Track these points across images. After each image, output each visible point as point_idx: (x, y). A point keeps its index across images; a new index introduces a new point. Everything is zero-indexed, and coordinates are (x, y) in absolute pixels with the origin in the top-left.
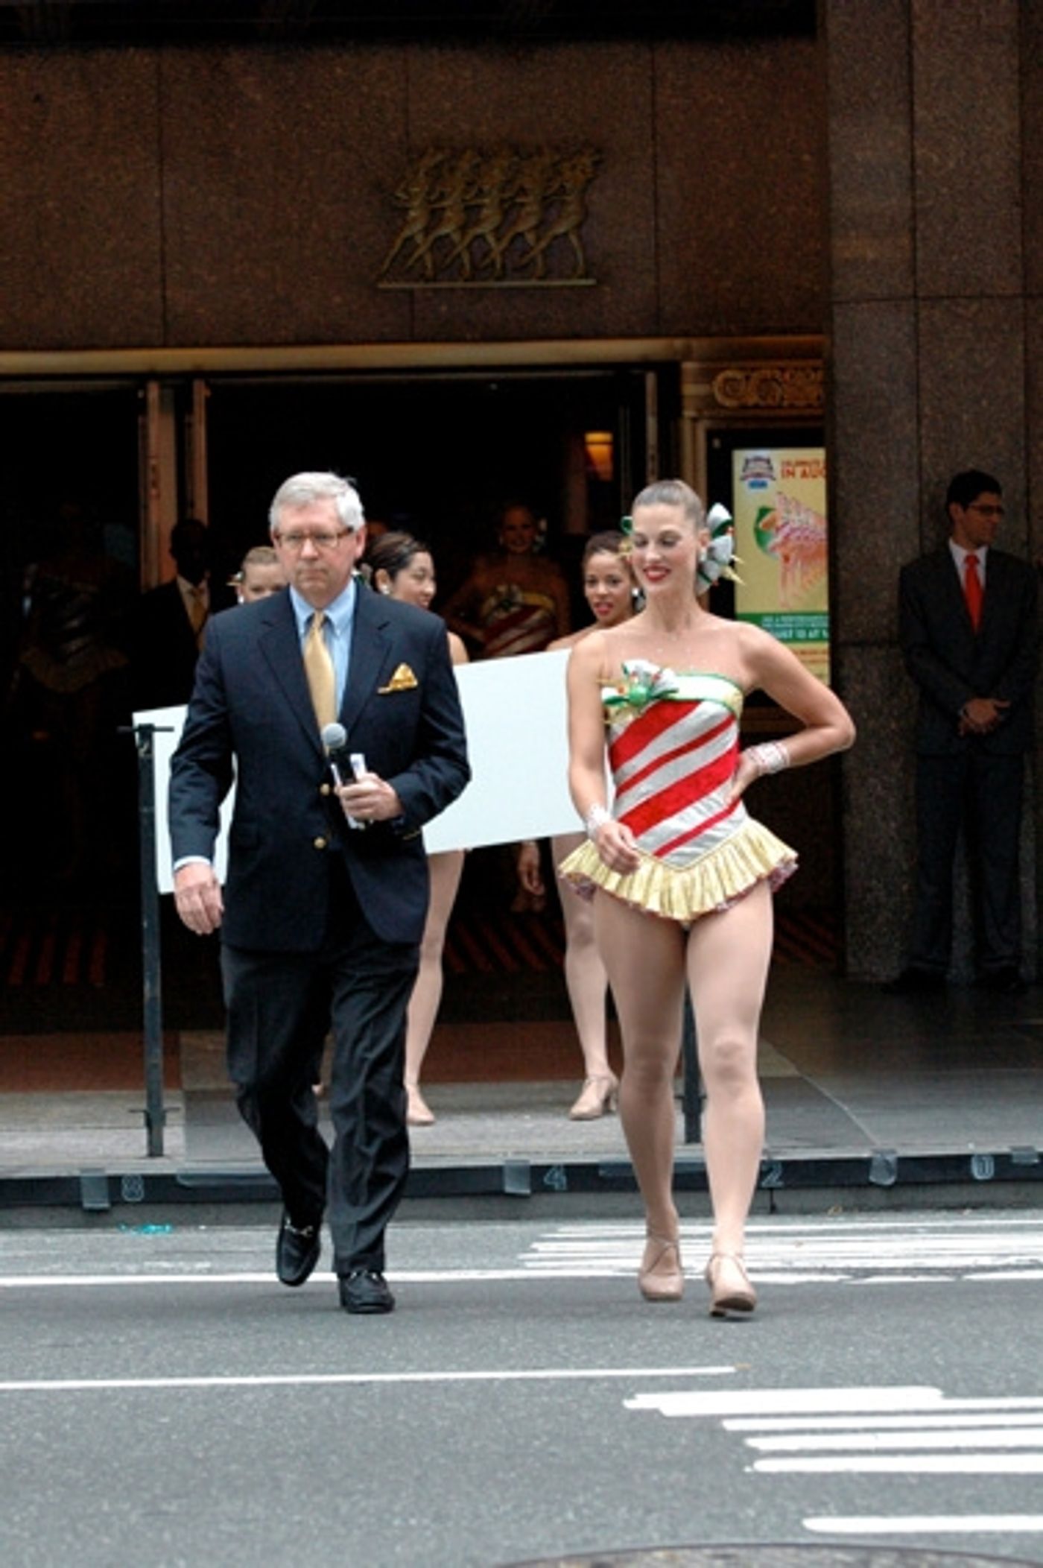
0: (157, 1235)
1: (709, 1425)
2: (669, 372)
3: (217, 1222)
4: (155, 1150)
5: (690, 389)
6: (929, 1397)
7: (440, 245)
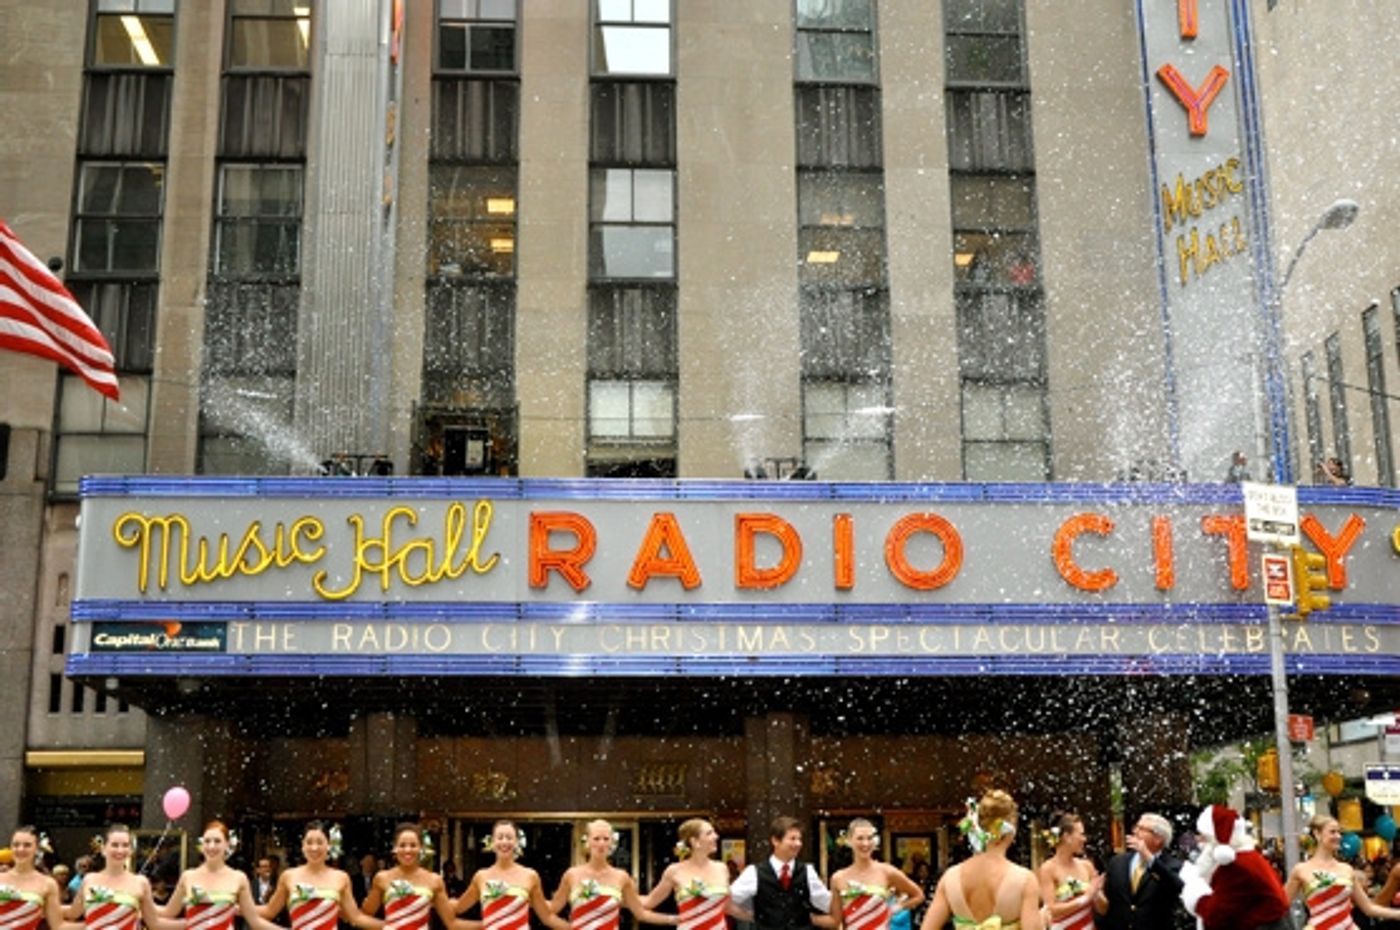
7: (648, 787)
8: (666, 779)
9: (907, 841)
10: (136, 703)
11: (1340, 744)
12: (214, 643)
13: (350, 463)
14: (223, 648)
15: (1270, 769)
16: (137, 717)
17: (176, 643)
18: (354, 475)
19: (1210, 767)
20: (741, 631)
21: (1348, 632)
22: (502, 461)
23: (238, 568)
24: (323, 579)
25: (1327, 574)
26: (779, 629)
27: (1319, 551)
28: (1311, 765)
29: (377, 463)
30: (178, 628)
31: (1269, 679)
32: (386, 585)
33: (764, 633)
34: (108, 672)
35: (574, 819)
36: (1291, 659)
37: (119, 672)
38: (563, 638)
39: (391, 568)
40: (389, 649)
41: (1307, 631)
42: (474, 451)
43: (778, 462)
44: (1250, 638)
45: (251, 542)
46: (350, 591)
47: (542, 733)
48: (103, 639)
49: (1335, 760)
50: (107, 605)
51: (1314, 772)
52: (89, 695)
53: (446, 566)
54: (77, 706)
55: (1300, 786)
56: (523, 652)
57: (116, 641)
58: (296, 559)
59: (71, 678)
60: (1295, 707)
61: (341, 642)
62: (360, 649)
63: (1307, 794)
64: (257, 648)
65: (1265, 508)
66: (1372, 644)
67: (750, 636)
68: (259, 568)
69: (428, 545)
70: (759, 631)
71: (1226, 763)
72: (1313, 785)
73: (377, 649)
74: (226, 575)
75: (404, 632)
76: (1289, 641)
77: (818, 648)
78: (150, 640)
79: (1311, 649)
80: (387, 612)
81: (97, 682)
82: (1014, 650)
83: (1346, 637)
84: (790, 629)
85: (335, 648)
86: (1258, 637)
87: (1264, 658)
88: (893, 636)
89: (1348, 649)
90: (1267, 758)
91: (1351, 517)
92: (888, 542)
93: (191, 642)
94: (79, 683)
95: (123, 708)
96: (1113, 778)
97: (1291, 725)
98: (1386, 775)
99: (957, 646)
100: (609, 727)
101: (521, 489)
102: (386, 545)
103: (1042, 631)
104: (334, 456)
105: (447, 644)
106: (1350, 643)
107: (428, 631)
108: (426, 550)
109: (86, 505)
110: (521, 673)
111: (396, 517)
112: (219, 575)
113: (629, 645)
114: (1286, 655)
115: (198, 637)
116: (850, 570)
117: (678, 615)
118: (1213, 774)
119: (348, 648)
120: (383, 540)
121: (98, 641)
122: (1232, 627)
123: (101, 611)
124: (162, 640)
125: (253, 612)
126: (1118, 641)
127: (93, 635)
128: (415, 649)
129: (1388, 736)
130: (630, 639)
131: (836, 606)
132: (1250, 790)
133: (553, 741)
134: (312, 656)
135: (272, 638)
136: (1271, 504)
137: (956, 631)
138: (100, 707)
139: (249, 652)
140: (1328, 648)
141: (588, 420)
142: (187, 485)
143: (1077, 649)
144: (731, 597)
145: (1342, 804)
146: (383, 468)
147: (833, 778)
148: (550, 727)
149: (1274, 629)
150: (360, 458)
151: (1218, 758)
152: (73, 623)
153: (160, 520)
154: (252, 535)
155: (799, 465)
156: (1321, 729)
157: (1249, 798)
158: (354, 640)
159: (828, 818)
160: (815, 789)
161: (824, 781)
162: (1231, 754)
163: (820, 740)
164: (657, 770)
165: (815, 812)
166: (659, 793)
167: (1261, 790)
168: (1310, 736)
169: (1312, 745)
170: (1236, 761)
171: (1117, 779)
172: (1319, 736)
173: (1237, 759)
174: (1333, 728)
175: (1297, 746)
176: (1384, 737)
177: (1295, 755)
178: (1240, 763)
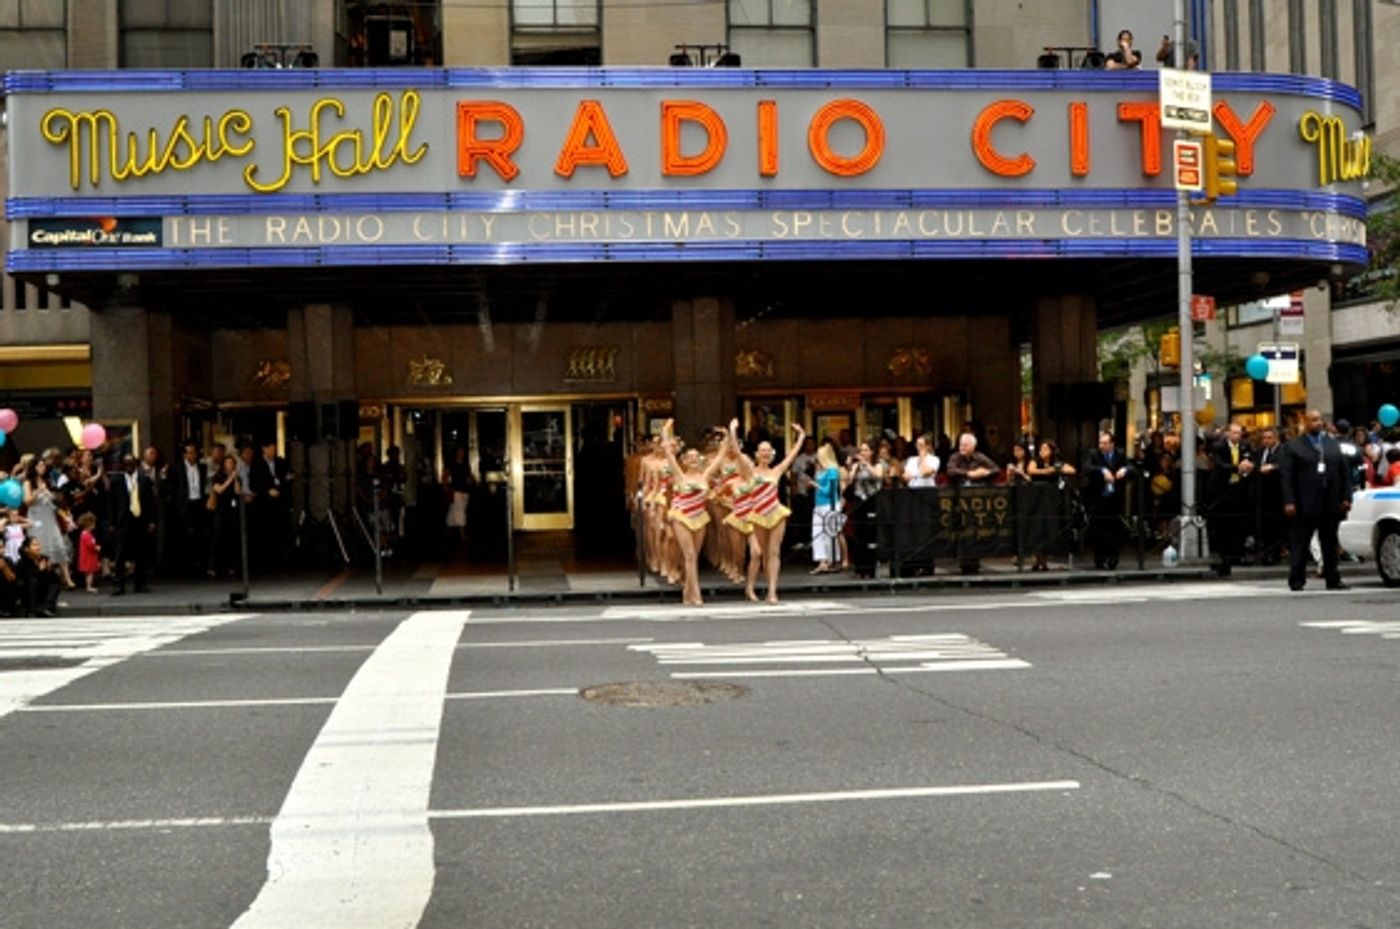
0: (513, 610)
1: (647, 653)
2: (635, 402)
3: (527, 607)
4: (512, 589)
5: (640, 405)
6: (699, 645)
7: (579, 371)
8: (596, 363)
9: (828, 418)
10: (79, 300)
11: (1239, 326)
12: (150, 237)
13: (274, 54)
14: (158, 243)
15: (1171, 348)
16: (79, 312)
17: (113, 239)
18: (279, 66)
19: (1115, 348)
20: (668, 218)
21: (1252, 218)
22: (428, 50)
23: (168, 163)
24: (254, 172)
25: (1235, 160)
26: (705, 216)
27: (1230, 138)
28: (1209, 347)
29: (302, 55)
30: (113, 223)
31: (1174, 262)
32: (317, 177)
33: (690, 220)
34: (47, 268)
35: (509, 403)
36: (1197, 242)
37: (59, 268)
38: (492, 228)
39: (320, 160)
40: (322, 240)
41: (1213, 214)
42: (398, 41)
43: (702, 49)
44: (1159, 221)
45: (180, 137)
46: (282, 182)
47: (475, 321)
48: (40, 236)
49: (1232, 343)
50: (40, 201)
51: (1211, 353)
52: (31, 291)
53: (376, 156)
54: (20, 304)
55: (1198, 366)
56: (455, 240)
57: (54, 238)
58: (226, 153)
59: (11, 274)
60: (1198, 289)
61: (275, 234)
62: (295, 240)
63: (1204, 373)
64: (193, 241)
65: (1180, 96)
66: (1274, 228)
67: (676, 223)
68: (190, 163)
69: (357, 137)
70: (685, 217)
71: (1129, 345)
72: (1209, 365)
73: (311, 240)
74: (157, 169)
75: (337, 223)
76: (1196, 225)
77: (742, 233)
78: (87, 236)
79: (1216, 232)
80: (317, 204)
81: (38, 278)
82: (933, 234)
83: (1250, 222)
84: (715, 215)
85: (269, 241)
86: (1167, 222)
87: (1172, 241)
88: (815, 222)
89: (1251, 233)
90: (1170, 337)
91: (1261, 105)
92: (811, 128)
93: (127, 238)
94: (21, 279)
95: (65, 304)
97: (1194, 305)
98: (1278, 355)
99: (878, 229)
100: (541, 312)
101: (446, 78)
102: (315, 136)
103: (960, 216)
104: (257, 47)
105: (380, 232)
106: (1254, 227)
107: (360, 222)
108: (354, 141)
109: (11, 101)
110: (453, 263)
111: (322, 109)
112: (150, 171)
113: (558, 232)
114: (1193, 239)
115: (134, 232)
116: (775, 157)
117: (606, 203)
118: (1116, 354)
119: (283, 240)
120: (311, 133)
121: (35, 237)
122: (1142, 212)
123: (35, 208)
124: (98, 236)
125: (188, 207)
126: (1033, 225)
127: (30, 233)
128: (349, 240)
129: (1283, 318)
130: (559, 226)
131: (760, 192)
132: (1151, 369)
133: (485, 328)
134: (248, 249)
135: (207, 231)
136: (1187, 92)
137: (877, 216)
138: (43, 303)
139: (184, 245)
140: (1232, 232)
141: (511, 8)
142: (112, 80)
143: (994, 233)
144: (657, 184)
145: (1235, 382)
146: (308, 59)
147: (757, 361)
148: (483, 316)
149: (1182, 213)
150: (283, 49)
151: (1122, 340)
152: (9, 221)
153: (88, 116)
154: (180, 129)
155: (724, 52)
156: (1222, 311)
157: (1150, 378)
158: (288, 232)
159: (752, 398)
160: (740, 371)
161: (748, 363)
162: (1135, 336)
163: (744, 324)
164: (587, 355)
165: (740, 393)
166: (590, 377)
167: (1162, 369)
168: (1210, 317)
169: (1211, 327)
170: (1139, 343)
171: (1027, 361)
172: (1219, 318)
173: (1140, 341)
174: (1232, 311)
175: (1198, 327)
176: (1278, 319)
177: (1195, 336)
178: (1142, 344)
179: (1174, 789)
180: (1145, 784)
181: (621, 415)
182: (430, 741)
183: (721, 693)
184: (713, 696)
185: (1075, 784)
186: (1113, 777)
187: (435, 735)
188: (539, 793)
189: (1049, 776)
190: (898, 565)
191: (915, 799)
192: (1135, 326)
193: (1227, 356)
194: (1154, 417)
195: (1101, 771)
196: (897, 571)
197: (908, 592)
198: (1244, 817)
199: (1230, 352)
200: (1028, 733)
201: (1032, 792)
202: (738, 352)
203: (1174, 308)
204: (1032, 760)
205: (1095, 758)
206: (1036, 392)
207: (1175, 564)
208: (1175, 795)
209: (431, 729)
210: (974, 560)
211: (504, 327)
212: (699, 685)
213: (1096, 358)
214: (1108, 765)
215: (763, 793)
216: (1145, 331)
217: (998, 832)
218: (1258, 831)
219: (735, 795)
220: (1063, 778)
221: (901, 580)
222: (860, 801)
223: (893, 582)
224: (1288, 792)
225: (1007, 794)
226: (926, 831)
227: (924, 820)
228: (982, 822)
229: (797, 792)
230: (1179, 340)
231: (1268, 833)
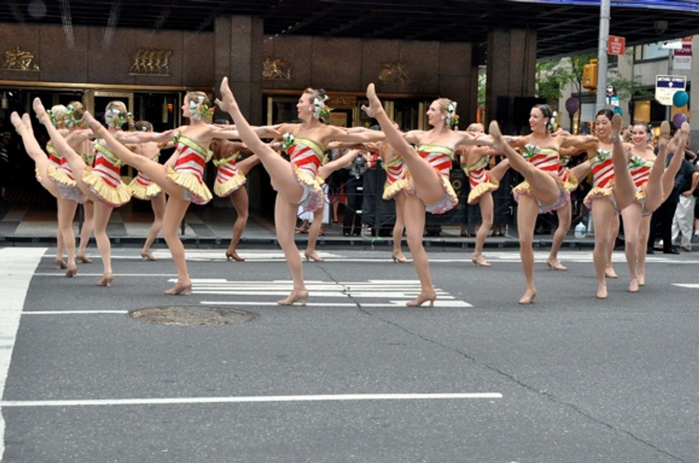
7: (141, 67)
8: (154, 61)
11: (643, 61)
15: (591, 74)
19: (550, 74)
28: (620, 76)
35: (84, 89)
47: (59, 22)
49: (637, 73)
51: (621, 80)
55: (611, 90)
60: (613, 31)
63: (615, 95)
71: (560, 71)
72: (619, 89)
90: (590, 66)
96: (480, 78)
97: (609, 43)
98: (671, 84)
100: (113, 18)
118: (552, 78)
129: (676, 57)
132: (576, 91)
133: (68, 29)
145: (637, 103)
147: (279, 67)
148: (66, 19)
151: (556, 67)
156: (631, 48)
159: (274, 96)
160: (265, 74)
161: (272, 69)
162: (565, 63)
163: (271, 38)
164: (147, 55)
165: (265, 91)
166: (149, 72)
167: (584, 90)
168: (621, 53)
169: (622, 59)
170: (567, 70)
171: (483, 79)
172: (628, 54)
173: (569, 68)
174: (639, 48)
175: (612, 60)
176: (673, 57)
177: (609, 67)
178: (570, 72)
179: (571, 402)
180: (551, 397)
181: (172, 103)
182: (8, 347)
183: (238, 317)
184: (232, 319)
185: (499, 395)
186: (528, 392)
187: (12, 342)
188: (92, 389)
189: (480, 388)
190: (378, 227)
191: (379, 401)
192: (565, 57)
193: (634, 83)
194: (576, 127)
195: (519, 386)
196: (377, 233)
197: (385, 247)
198: (623, 425)
199: (635, 80)
200: (466, 356)
201: (467, 399)
202: (265, 60)
203: (595, 44)
204: (468, 375)
205: (515, 376)
206: (488, 103)
207: (584, 236)
208: (572, 406)
209: (9, 338)
210: (435, 226)
211: (84, 29)
212: (221, 310)
213: (535, 81)
214: (524, 382)
215: (265, 394)
216: (573, 61)
217: (440, 429)
218: (632, 435)
219: (243, 395)
220: (490, 390)
221: (379, 239)
222: (337, 401)
223: (374, 239)
224: (656, 408)
225: (448, 400)
226: (385, 426)
227: (385, 418)
228: (428, 420)
229: (290, 393)
230: (596, 69)
231: (638, 437)
